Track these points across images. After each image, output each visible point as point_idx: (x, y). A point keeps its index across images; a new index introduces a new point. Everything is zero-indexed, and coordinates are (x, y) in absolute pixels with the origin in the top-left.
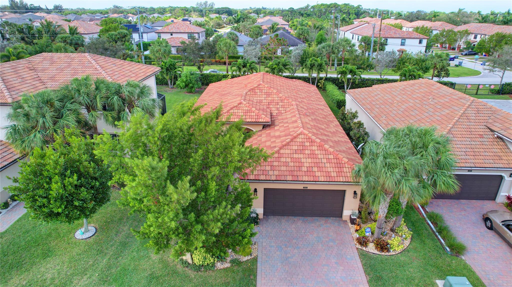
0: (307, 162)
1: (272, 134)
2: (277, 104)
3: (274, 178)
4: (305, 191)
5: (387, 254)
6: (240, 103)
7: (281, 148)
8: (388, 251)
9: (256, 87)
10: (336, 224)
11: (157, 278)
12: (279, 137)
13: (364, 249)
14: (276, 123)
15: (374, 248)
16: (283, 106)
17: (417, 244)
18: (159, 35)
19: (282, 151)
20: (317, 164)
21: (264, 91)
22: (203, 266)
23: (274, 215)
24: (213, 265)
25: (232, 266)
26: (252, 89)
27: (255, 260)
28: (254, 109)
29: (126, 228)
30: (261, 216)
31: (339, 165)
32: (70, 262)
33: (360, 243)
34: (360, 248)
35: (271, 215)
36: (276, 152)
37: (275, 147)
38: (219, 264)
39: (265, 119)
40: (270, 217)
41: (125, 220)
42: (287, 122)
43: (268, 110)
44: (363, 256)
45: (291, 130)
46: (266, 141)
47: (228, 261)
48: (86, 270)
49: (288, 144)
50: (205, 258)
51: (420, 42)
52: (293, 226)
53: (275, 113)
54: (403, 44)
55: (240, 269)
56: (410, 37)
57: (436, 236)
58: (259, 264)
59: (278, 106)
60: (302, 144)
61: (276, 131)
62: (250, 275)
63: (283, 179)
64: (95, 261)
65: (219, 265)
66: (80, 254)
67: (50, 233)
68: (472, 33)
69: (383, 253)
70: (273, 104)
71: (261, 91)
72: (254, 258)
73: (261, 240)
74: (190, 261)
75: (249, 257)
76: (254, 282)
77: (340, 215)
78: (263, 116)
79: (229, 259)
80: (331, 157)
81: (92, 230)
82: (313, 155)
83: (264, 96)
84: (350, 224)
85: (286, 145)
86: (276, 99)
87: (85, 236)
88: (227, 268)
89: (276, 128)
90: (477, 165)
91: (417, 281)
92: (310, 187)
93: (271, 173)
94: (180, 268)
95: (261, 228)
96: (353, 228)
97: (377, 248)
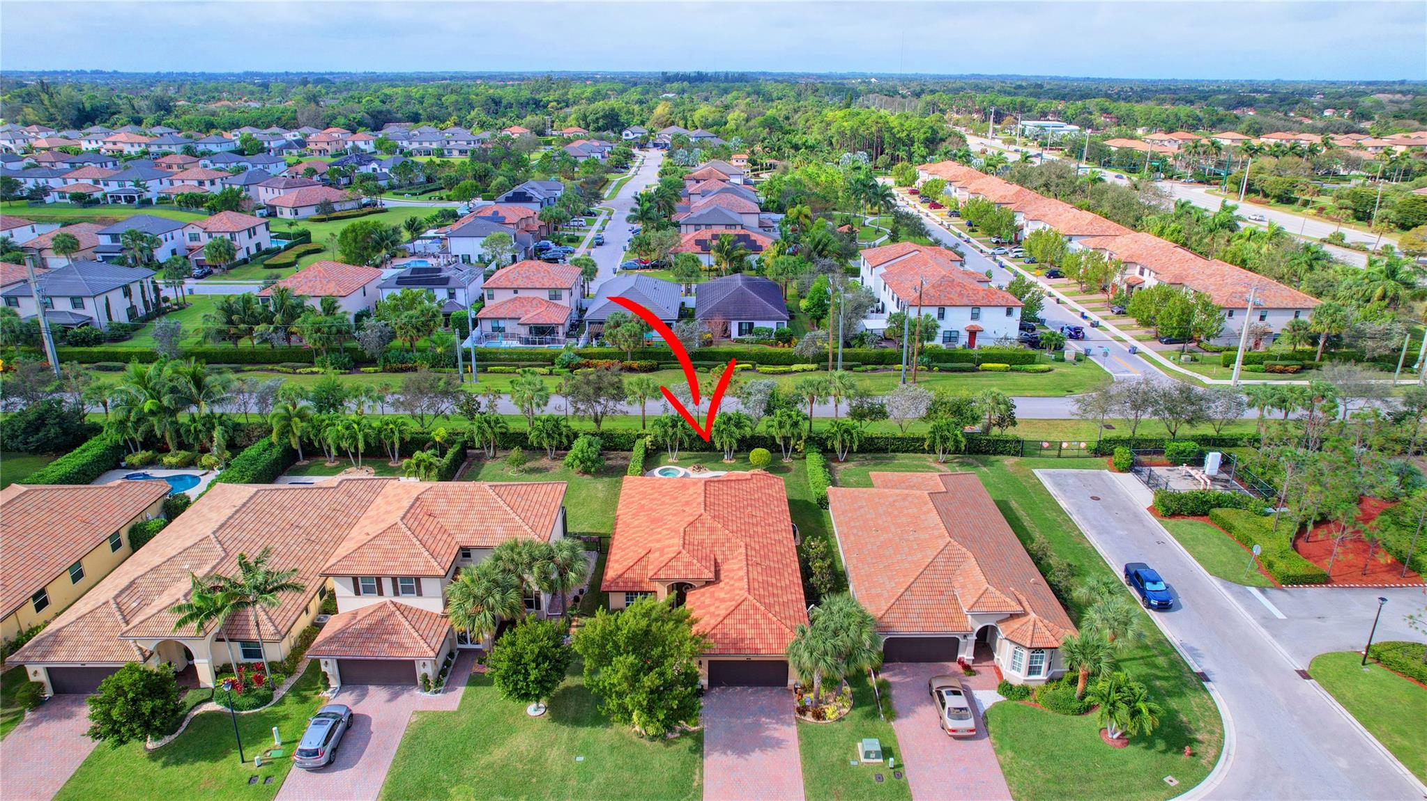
0: (750, 633)
1: (716, 595)
2: (723, 544)
3: (717, 652)
4: (747, 662)
5: (823, 721)
6: (680, 553)
7: (725, 618)
8: (824, 719)
9: (697, 519)
10: (780, 693)
12: (723, 600)
13: (803, 717)
14: (722, 577)
15: (811, 716)
16: (730, 549)
17: (854, 712)
18: (490, 293)
19: (725, 621)
20: (760, 636)
22: (656, 736)
23: (718, 685)
24: (665, 735)
25: (681, 735)
26: (692, 523)
28: (695, 561)
29: (573, 704)
30: (706, 688)
31: (781, 636)
33: (800, 712)
34: (799, 716)
35: (716, 686)
36: (720, 623)
37: (719, 615)
38: (669, 734)
39: (709, 575)
41: (569, 695)
42: (732, 578)
43: (712, 556)
44: (801, 724)
45: (737, 592)
46: (709, 606)
47: (677, 731)
48: (552, 742)
49: (732, 613)
51: (1009, 312)
52: (739, 696)
53: (720, 560)
54: (975, 317)
56: (988, 304)
57: (878, 703)
58: (705, 732)
59: (724, 548)
60: (746, 612)
61: (720, 591)
62: (698, 742)
63: (726, 652)
64: (556, 734)
69: (819, 721)
70: (718, 545)
71: (703, 524)
72: (702, 728)
74: (643, 732)
75: (698, 727)
76: (701, 748)
77: (786, 684)
78: (706, 571)
80: (774, 626)
81: (542, 707)
82: (756, 625)
83: (706, 533)
84: (793, 693)
85: (730, 614)
86: (721, 537)
87: (538, 713)
88: (677, 737)
89: (722, 585)
90: (926, 629)
91: (842, 744)
92: (753, 659)
93: (715, 646)
94: (635, 738)
95: (707, 699)
96: (796, 697)
97: (814, 716)
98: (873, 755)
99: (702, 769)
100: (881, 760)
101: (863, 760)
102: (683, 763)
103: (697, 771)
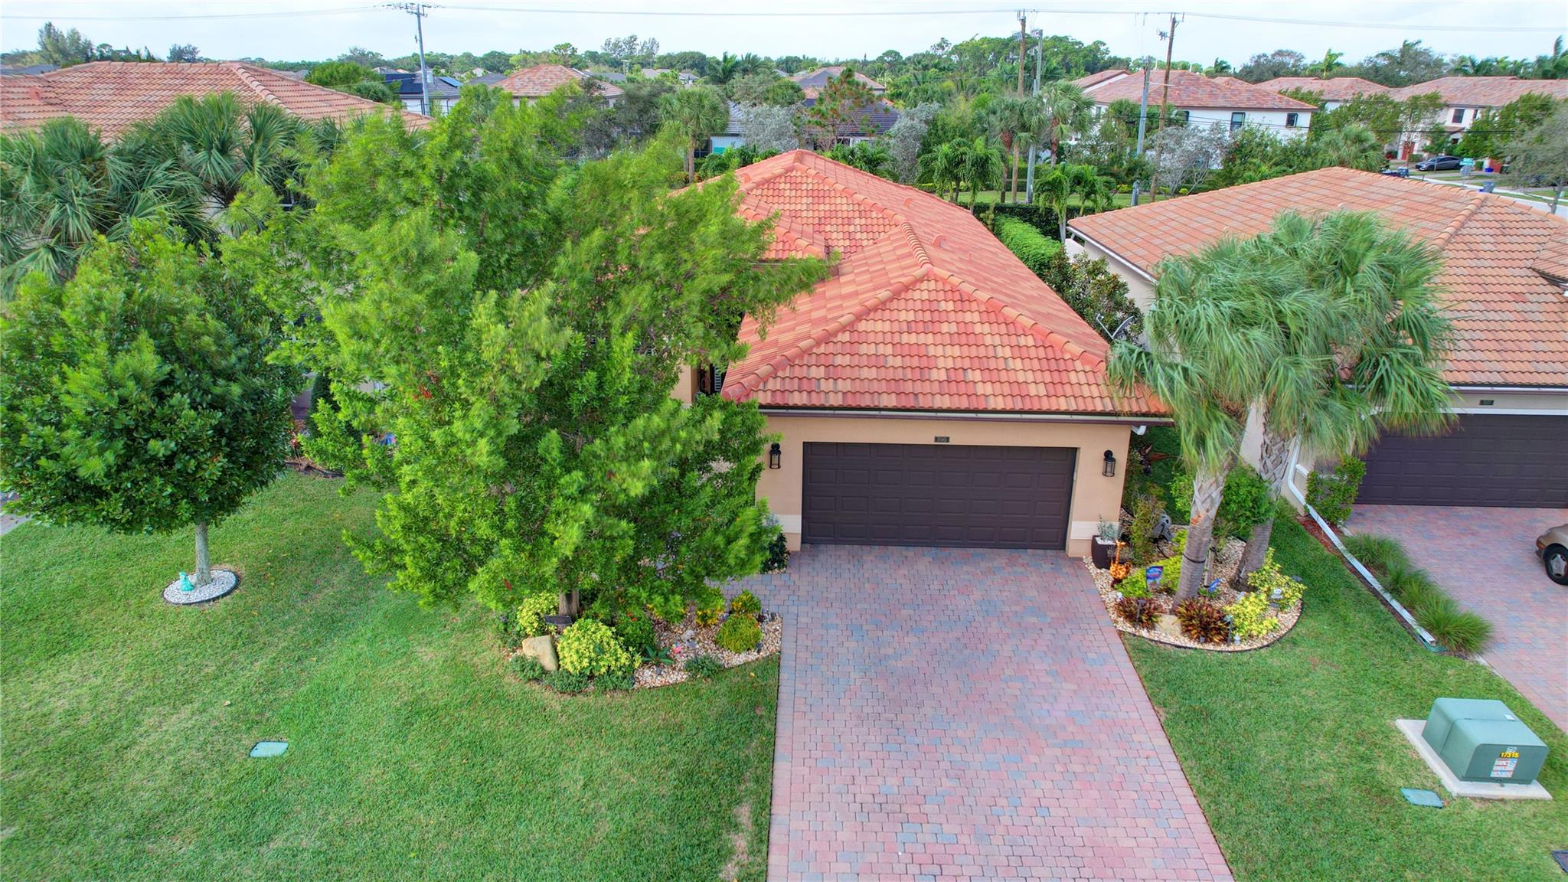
0: (945, 357)
1: (831, 293)
2: (849, 221)
3: (836, 400)
4: (941, 450)
5: (1223, 647)
7: (859, 318)
8: (1227, 639)
9: (780, 176)
10: (1047, 567)
11: (433, 713)
12: (855, 294)
13: (1144, 633)
14: (845, 269)
15: (1178, 629)
16: (865, 229)
17: (1320, 623)
19: (862, 326)
20: (980, 362)
21: (804, 187)
22: (591, 677)
23: (836, 542)
24: (629, 673)
25: (693, 677)
26: (768, 181)
27: (774, 662)
29: (338, 578)
30: (794, 544)
31: (1055, 365)
32: (140, 666)
33: (1131, 617)
34: (1131, 630)
35: (827, 543)
36: (843, 329)
37: (840, 317)
38: (647, 672)
40: (822, 547)
41: (337, 557)
42: (880, 262)
43: (820, 237)
44: (1142, 654)
45: (892, 275)
47: (680, 665)
48: (191, 688)
49: (881, 306)
50: (601, 650)
51: (1291, 122)
52: (903, 571)
53: (840, 245)
55: (722, 686)
56: (1259, 106)
57: (1385, 603)
58: (784, 676)
59: (852, 228)
60: (930, 306)
61: (843, 286)
62: (754, 706)
63: (866, 401)
64: (225, 663)
65: (648, 677)
66: (175, 646)
67: (83, 587)
68: (1448, 106)
69: (1210, 647)
70: (834, 221)
71: (795, 185)
72: (768, 659)
73: (793, 609)
74: (549, 663)
75: (753, 656)
76: (768, 725)
77: (1059, 542)
78: (802, 243)
79: (682, 661)
80: (1027, 340)
81: (224, 578)
82: (965, 336)
83: (804, 200)
84: (1092, 567)
85: (875, 309)
86: (845, 207)
87: (196, 596)
88: (675, 684)
90: (1512, 378)
91: (1329, 724)
92: (961, 436)
93: (825, 386)
94: (513, 684)
95: (795, 577)
96: (1102, 578)
97: (1186, 630)
98: (1504, 768)
99: (764, 805)
100: (1536, 791)
101: (1456, 786)
102: (689, 777)
103: (744, 813)
